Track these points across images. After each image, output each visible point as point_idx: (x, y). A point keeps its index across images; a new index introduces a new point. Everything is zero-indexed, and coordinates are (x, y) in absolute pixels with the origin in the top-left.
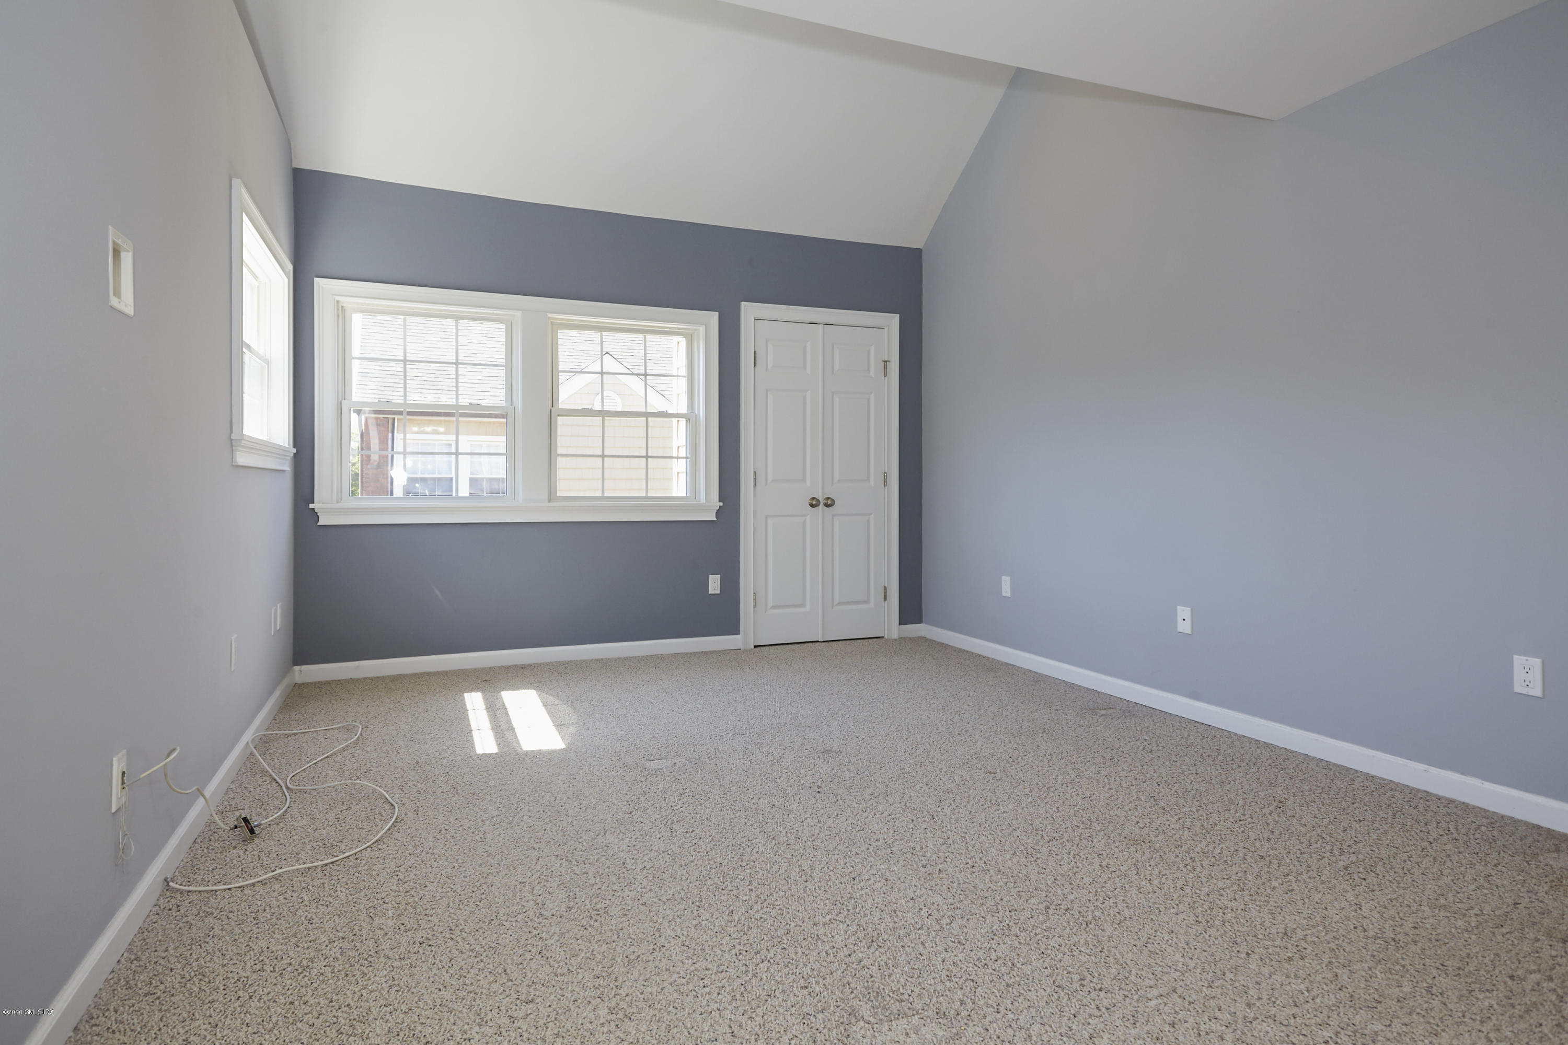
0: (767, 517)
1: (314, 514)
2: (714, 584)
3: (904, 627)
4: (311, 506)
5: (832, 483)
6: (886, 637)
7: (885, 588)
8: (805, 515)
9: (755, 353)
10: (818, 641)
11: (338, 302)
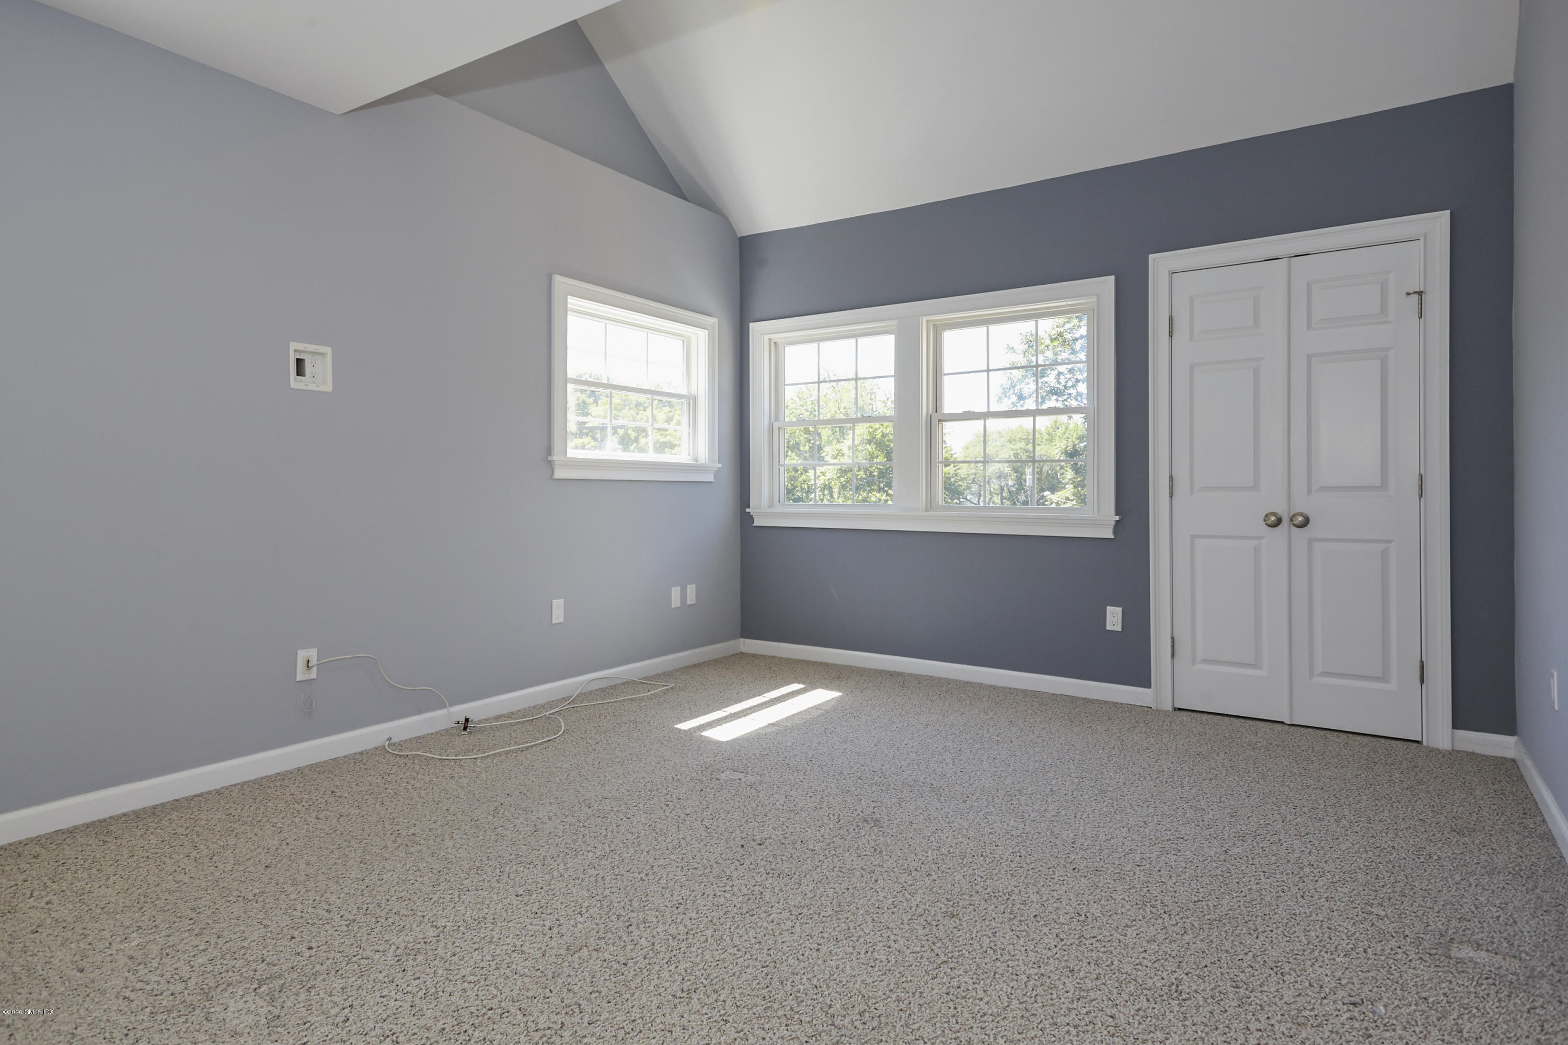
0: (1193, 537)
1: (751, 518)
2: (1114, 618)
3: (1461, 733)
4: (747, 510)
5: (1309, 492)
6: (1425, 743)
7: (1422, 662)
8: (1261, 538)
9: (1171, 319)
10: (1282, 722)
11: (770, 340)
